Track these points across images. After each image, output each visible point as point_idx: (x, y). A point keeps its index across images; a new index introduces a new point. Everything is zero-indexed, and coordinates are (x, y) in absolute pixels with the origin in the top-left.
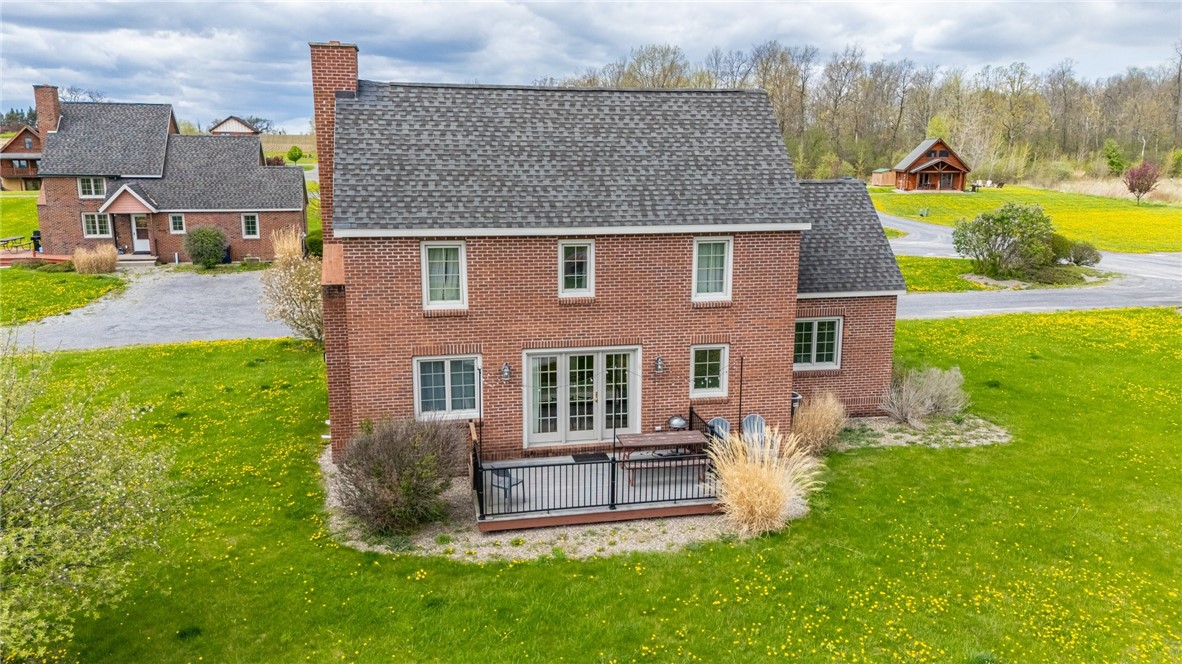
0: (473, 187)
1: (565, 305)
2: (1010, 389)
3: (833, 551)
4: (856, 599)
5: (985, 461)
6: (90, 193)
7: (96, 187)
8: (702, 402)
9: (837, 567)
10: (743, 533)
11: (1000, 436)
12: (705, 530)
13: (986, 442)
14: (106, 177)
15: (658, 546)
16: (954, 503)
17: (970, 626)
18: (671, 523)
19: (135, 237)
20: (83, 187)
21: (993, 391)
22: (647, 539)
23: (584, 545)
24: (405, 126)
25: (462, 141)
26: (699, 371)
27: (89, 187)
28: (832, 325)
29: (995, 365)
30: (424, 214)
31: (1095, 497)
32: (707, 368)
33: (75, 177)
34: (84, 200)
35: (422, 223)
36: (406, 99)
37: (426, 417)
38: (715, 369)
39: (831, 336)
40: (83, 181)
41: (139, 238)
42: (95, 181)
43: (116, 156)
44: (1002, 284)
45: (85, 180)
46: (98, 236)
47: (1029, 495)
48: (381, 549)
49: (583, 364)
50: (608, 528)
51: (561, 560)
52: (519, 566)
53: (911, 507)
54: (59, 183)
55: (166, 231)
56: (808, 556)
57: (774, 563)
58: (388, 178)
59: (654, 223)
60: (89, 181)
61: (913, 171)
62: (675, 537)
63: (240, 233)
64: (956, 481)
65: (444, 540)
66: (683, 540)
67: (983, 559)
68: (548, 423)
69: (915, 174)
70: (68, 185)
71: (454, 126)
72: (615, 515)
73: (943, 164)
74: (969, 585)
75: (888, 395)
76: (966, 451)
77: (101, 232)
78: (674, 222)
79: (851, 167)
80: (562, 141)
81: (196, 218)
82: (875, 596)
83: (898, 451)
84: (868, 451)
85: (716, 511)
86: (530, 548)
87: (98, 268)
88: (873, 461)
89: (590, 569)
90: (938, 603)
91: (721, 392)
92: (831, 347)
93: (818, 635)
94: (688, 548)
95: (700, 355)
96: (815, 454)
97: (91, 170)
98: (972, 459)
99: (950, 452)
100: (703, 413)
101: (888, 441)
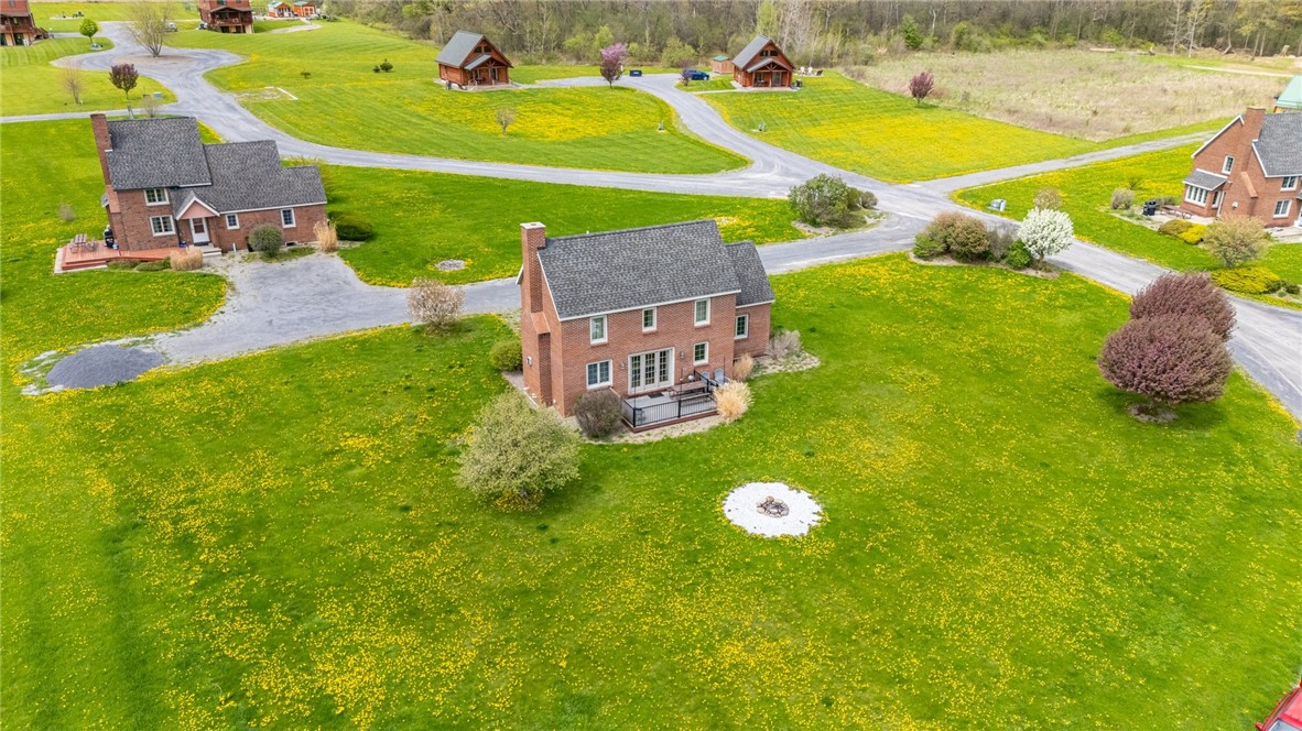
0: (606, 290)
1: (645, 335)
2: (820, 332)
3: (760, 424)
4: (771, 440)
5: (809, 377)
6: (154, 200)
7: (159, 195)
8: (699, 367)
9: (763, 430)
10: (728, 421)
11: (815, 362)
12: (714, 422)
13: (810, 367)
14: (167, 188)
15: (699, 430)
16: (799, 399)
17: (806, 443)
18: (700, 420)
19: (193, 232)
20: (149, 196)
21: (813, 335)
22: (695, 427)
23: (676, 432)
24: (570, 262)
25: (596, 267)
26: (697, 353)
27: (153, 196)
28: (744, 318)
29: (815, 315)
30: (591, 306)
31: (849, 390)
32: (700, 353)
33: (142, 190)
34: (151, 207)
35: (592, 310)
36: (566, 247)
37: (591, 387)
38: (703, 352)
39: (743, 323)
40: (148, 192)
41: (196, 232)
42: (158, 191)
43: (170, 168)
44: (818, 230)
45: (150, 191)
46: (164, 233)
47: (825, 392)
48: (593, 442)
49: (650, 357)
50: (679, 425)
51: (669, 439)
52: (657, 443)
53: (783, 403)
54: (129, 195)
55: (224, 228)
56: (752, 427)
57: (742, 431)
58: (572, 290)
59: (681, 298)
60: (153, 191)
61: (749, 70)
62: (704, 425)
63: (280, 224)
64: (799, 389)
65: (621, 437)
66: (707, 426)
67: (809, 420)
68: (636, 383)
69: (752, 73)
70: (137, 196)
71: (590, 259)
72: (680, 420)
73: (774, 64)
74: (805, 430)
75: (768, 346)
76: (802, 373)
77: (166, 230)
78: (688, 296)
79: (693, 51)
80: (635, 260)
81: (246, 216)
82: (777, 438)
83: (776, 375)
84: (763, 377)
85: (715, 413)
86: (655, 436)
87: (193, 265)
88: (766, 382)
89: (681, 440)
90: (796, 437)
91: (705, 361)
92: (743, 328)
93: (763, 451)
94: (711, 429)
95: (697, 347)
96: (744, 382)
97: (154, 183)
98: (805, 377)
99: (796, 373)
100: (699, 371)
101: (770, 371)
